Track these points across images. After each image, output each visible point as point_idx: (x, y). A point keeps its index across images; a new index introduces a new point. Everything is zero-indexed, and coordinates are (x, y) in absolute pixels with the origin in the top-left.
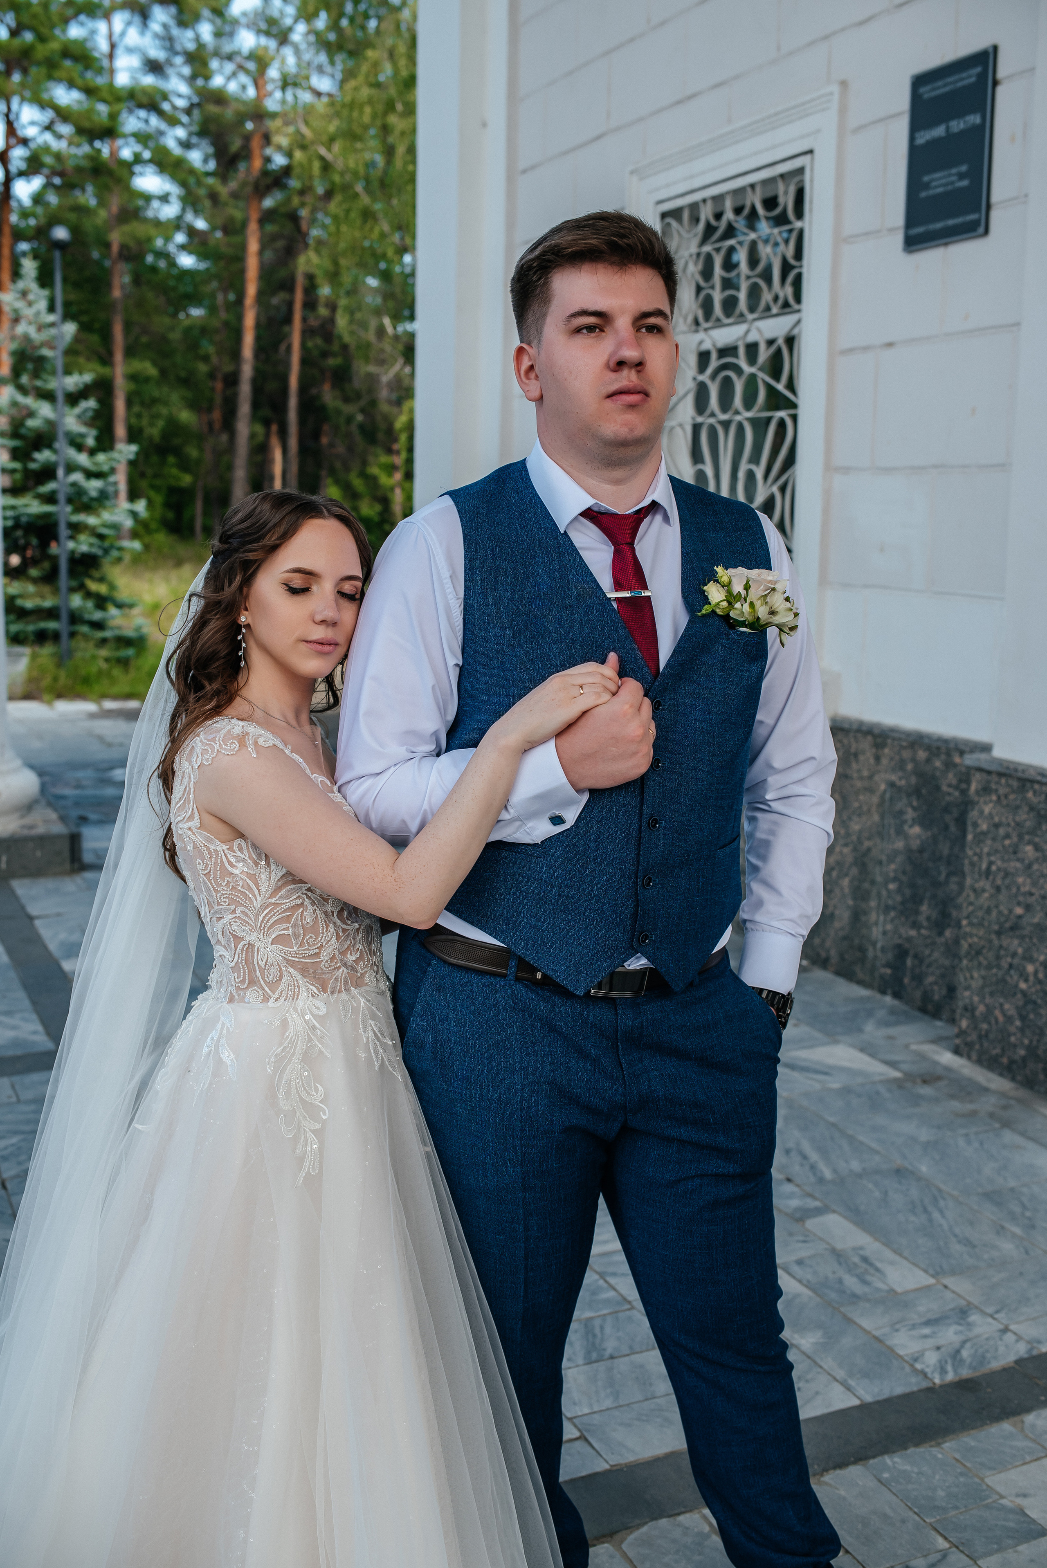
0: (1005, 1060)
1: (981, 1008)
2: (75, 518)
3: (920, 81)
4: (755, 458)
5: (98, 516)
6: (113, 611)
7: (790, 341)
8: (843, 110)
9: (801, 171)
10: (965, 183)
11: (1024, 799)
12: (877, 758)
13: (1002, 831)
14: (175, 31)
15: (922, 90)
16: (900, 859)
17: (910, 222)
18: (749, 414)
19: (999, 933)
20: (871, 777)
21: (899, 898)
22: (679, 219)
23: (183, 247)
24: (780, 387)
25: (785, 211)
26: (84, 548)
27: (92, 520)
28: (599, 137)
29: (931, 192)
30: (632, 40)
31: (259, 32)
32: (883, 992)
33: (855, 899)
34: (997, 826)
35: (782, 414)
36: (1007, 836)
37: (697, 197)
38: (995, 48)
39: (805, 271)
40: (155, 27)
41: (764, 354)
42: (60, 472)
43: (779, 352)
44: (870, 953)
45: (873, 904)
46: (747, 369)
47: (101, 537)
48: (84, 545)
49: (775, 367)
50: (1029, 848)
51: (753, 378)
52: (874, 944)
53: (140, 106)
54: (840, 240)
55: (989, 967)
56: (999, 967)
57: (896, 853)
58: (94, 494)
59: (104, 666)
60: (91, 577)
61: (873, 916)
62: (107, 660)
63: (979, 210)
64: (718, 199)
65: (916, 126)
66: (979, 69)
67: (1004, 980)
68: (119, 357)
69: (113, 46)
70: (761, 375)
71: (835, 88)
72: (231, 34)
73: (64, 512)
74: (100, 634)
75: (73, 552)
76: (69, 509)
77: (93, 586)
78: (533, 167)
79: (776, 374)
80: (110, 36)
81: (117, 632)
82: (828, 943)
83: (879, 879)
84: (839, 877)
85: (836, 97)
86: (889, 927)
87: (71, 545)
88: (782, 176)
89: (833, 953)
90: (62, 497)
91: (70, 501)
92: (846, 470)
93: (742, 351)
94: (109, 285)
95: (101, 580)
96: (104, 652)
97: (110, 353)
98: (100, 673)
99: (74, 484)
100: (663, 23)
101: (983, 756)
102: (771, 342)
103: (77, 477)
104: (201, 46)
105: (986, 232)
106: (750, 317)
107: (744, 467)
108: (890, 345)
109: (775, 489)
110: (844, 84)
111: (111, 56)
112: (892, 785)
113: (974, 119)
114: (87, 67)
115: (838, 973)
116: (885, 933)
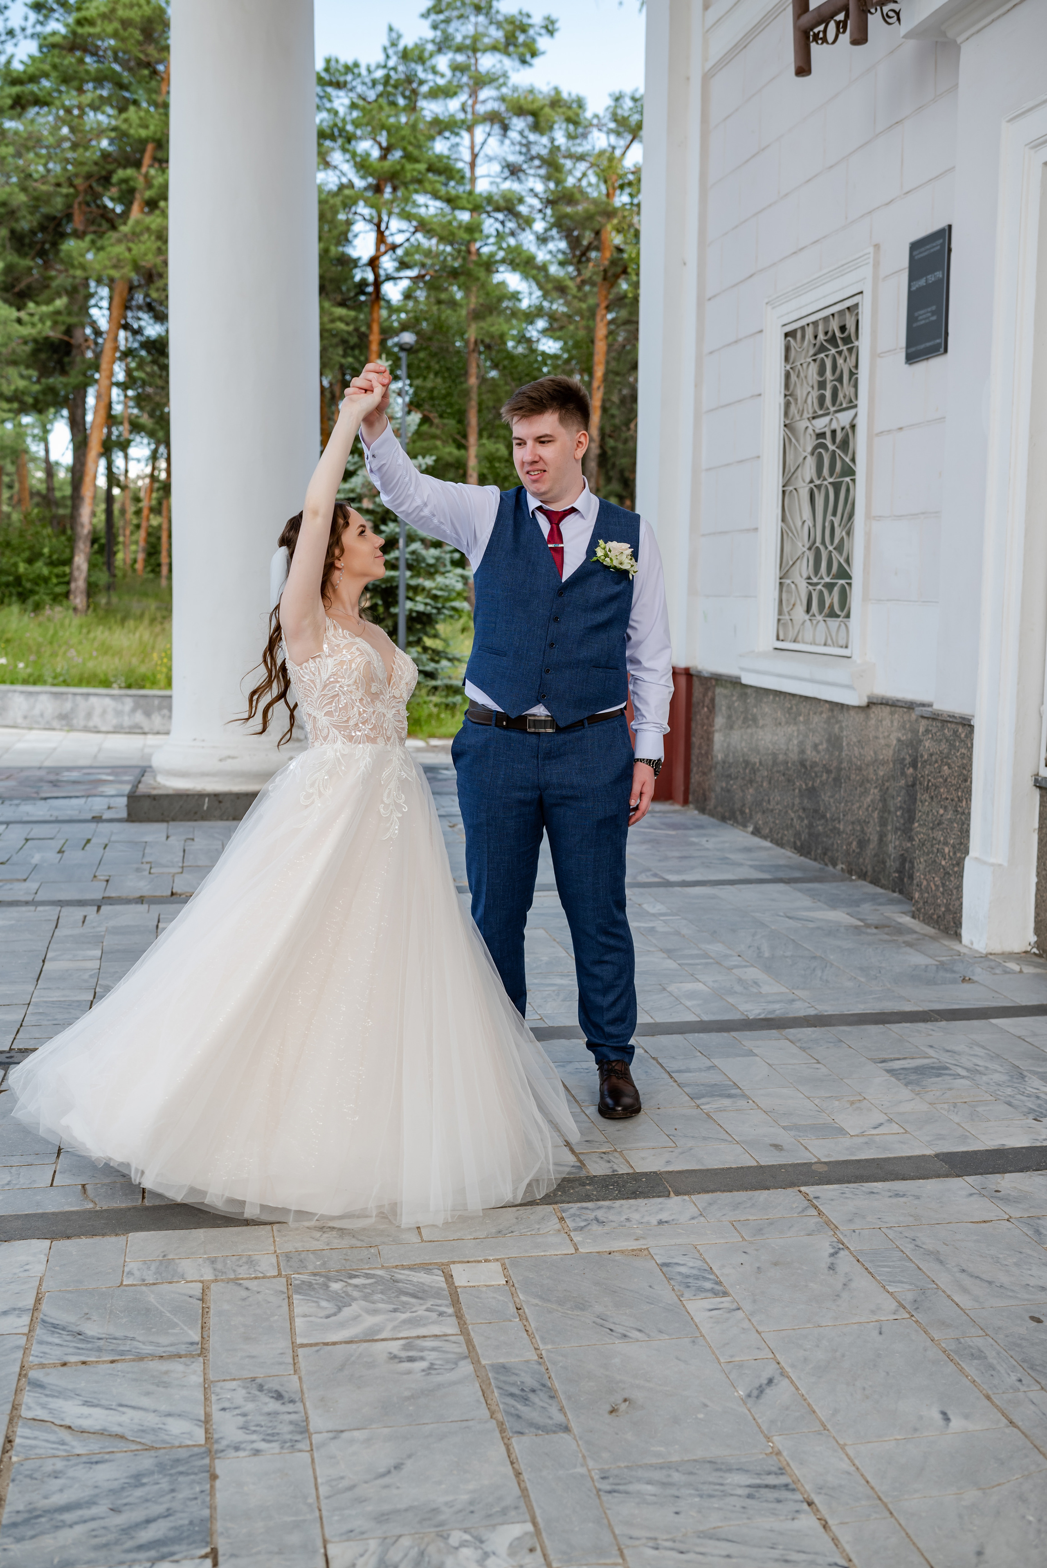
0: (935, 917)
1: (925, 883)
2: (413, 582)
3: (915, 246)
4: (834, 514)
5: (434, 580)
6: (444, 663)
7: (853, 427)
8: (876, 265)
9: (857, 305)
10: (934, 318)
11: (944, 734)
12: (892, 722)
13: (934, 758)
14: (532, 137)
15: (915, 253)
16: (903, 792)
17: (910, 343)
18: (831, 480)
19: (932, 829)
20: (888, 736)
21: (902, 821)
22: (795, 337)
23: (544, 332)
24: (847, 460)
25: (849, 336)
26: (421, 608)
27: (428, 584)
28: (751, 276)
29: (919, 324)
30: (770, 206)
31: (610, 131)
32: (894, 891)
33: (880, 826)
34: (931, 755)
35: (848, 479)
36: (936, 762)
37: (803, 322)
38: (950, 227)
39: (859, 376)
40: (513, 135)
41: (839, 436)
42: (401, 542)
43: (847, 435)
44: (888, 864)
45: (889, 828)
46: (831, 447)
47: (435, 598)
48: (420, 605)
49: (845, 445)
50: (946, 767)
51: (834, 451)
52: (890, 856)
53: (498, 209)
54: (875, 355)
55: (928, 854)
56: (932, 852)
57: (901, 788)
58: (431, 561)
59: (435, 710)
60: (426, 634)
61: (889, 836)
62: (436, 705)
63: (940, 337)
64: (815, 324)
65: (912, 278)
66: (941, 241)
67: (935, 861)
68: (473, 439)
69: (475, 156)
70: (838, 451)
71: (871, 250)
72: (584, 136)
73: (404, 576)
74: (433, 683)
75: (411, 611)
76: (408, 574)
77: (428, 642)
78: (715, 296)
79: (846, 451)
80: (472, 147)
81: (447, 682)
82: (867, 861)
83: (892, 809)
84: (873, 811)
85: (872, 255)
86: (897, 843)
87: (409, 605)
88: (848, 308)
89: (869, 868)
90: (402, 564)
91: (410, 567)
92: (879, 518)
93: (828, 435)
94: (466, 374)
95: (436, 636)
96: (435, 699)
97: (465, 436)
98: (430, 716)
99: (413, 553)
100: (786, 195)
101: (929, 709)
102: (843, 429)
103: (416, 546)
104: (555, 149)
105: (946, 351)
106: (832, 409)
107: (829, 517)
108: (901, 429)
109: (844, 533)
110: (877, 247)
111: (473, 165)
112: (899, 740)
113: (939, 274)
114: (450, 178)
115: (871, 882)
116: (895, 848)
